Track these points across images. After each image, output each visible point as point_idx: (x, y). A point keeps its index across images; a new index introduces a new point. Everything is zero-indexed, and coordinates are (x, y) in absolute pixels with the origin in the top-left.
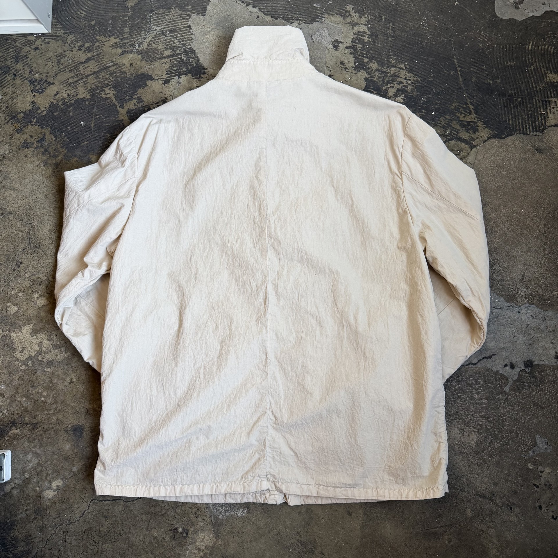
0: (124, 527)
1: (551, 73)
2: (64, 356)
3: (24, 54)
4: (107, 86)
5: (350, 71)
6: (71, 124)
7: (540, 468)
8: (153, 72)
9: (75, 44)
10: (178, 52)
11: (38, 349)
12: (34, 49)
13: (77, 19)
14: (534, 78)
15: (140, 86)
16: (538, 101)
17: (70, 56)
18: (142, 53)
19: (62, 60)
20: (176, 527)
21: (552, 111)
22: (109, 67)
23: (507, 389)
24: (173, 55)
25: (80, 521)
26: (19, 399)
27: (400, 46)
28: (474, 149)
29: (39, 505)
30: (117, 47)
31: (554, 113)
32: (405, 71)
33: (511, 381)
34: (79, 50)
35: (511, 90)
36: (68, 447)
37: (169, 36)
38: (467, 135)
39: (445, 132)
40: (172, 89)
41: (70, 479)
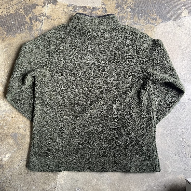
2: (9, 108)
4: (21, 8)
6: (8, 23)
7: (185, 140)
8: (38, 3)
14: (176, 0)
15: (33, 9)
16: (178, 9)
21: (183, 12)
22: (21, 2)
25: (17, 168)
28: (156, 27)
29: (1, 164)
31: (184, 12)
35: (168, 5)
36: (12, 141)
38: (153, 22)
39: (145, 21)
40: (45, 9)
41: (13, 153)
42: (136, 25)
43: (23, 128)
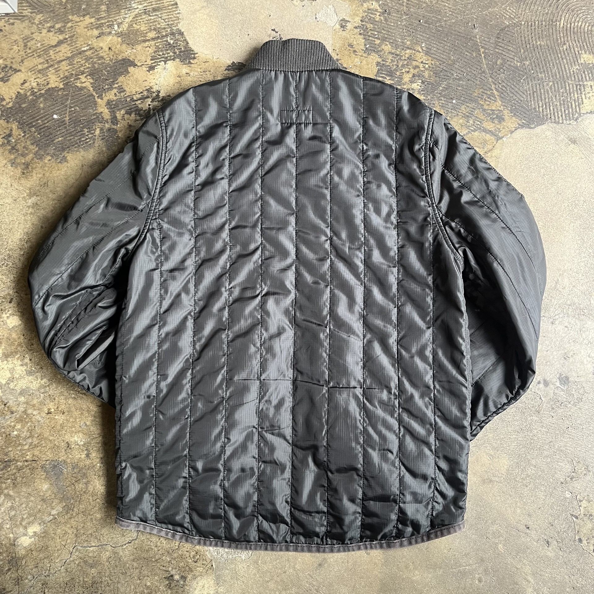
0: (113, 576)
1: (586, 53)
2: (40, 382)
4: (83, 73)
5: (360, 54)
6: (42, 118)
7: (579, 497)
8: (136, 57)
9: (43, 25)
10: (164, 34)
14: (566, 59)
15: (121, 74)
16: (571, 86)
17: (39, 38)
18: (122, 35)
19: (29, 44)
20: (172, 573)
21: (588, 96)
22: (84, 51)
23: (540, 409)
24: (158, 38)
25: (62, 571)
27: (415, 25)
28: (499, 141)
29: (14, 555)
30: (93, 29)
31: (589, 98)
32: (422, 54)
33: (544, 400)
34: (48, 31)
35: (541, 73)
36: (46, 486)
37: (153, 16)
38: (492, 125)
39: (468, 122)
40: (158, 76)
41: (49, 524)
43: (81, 447)
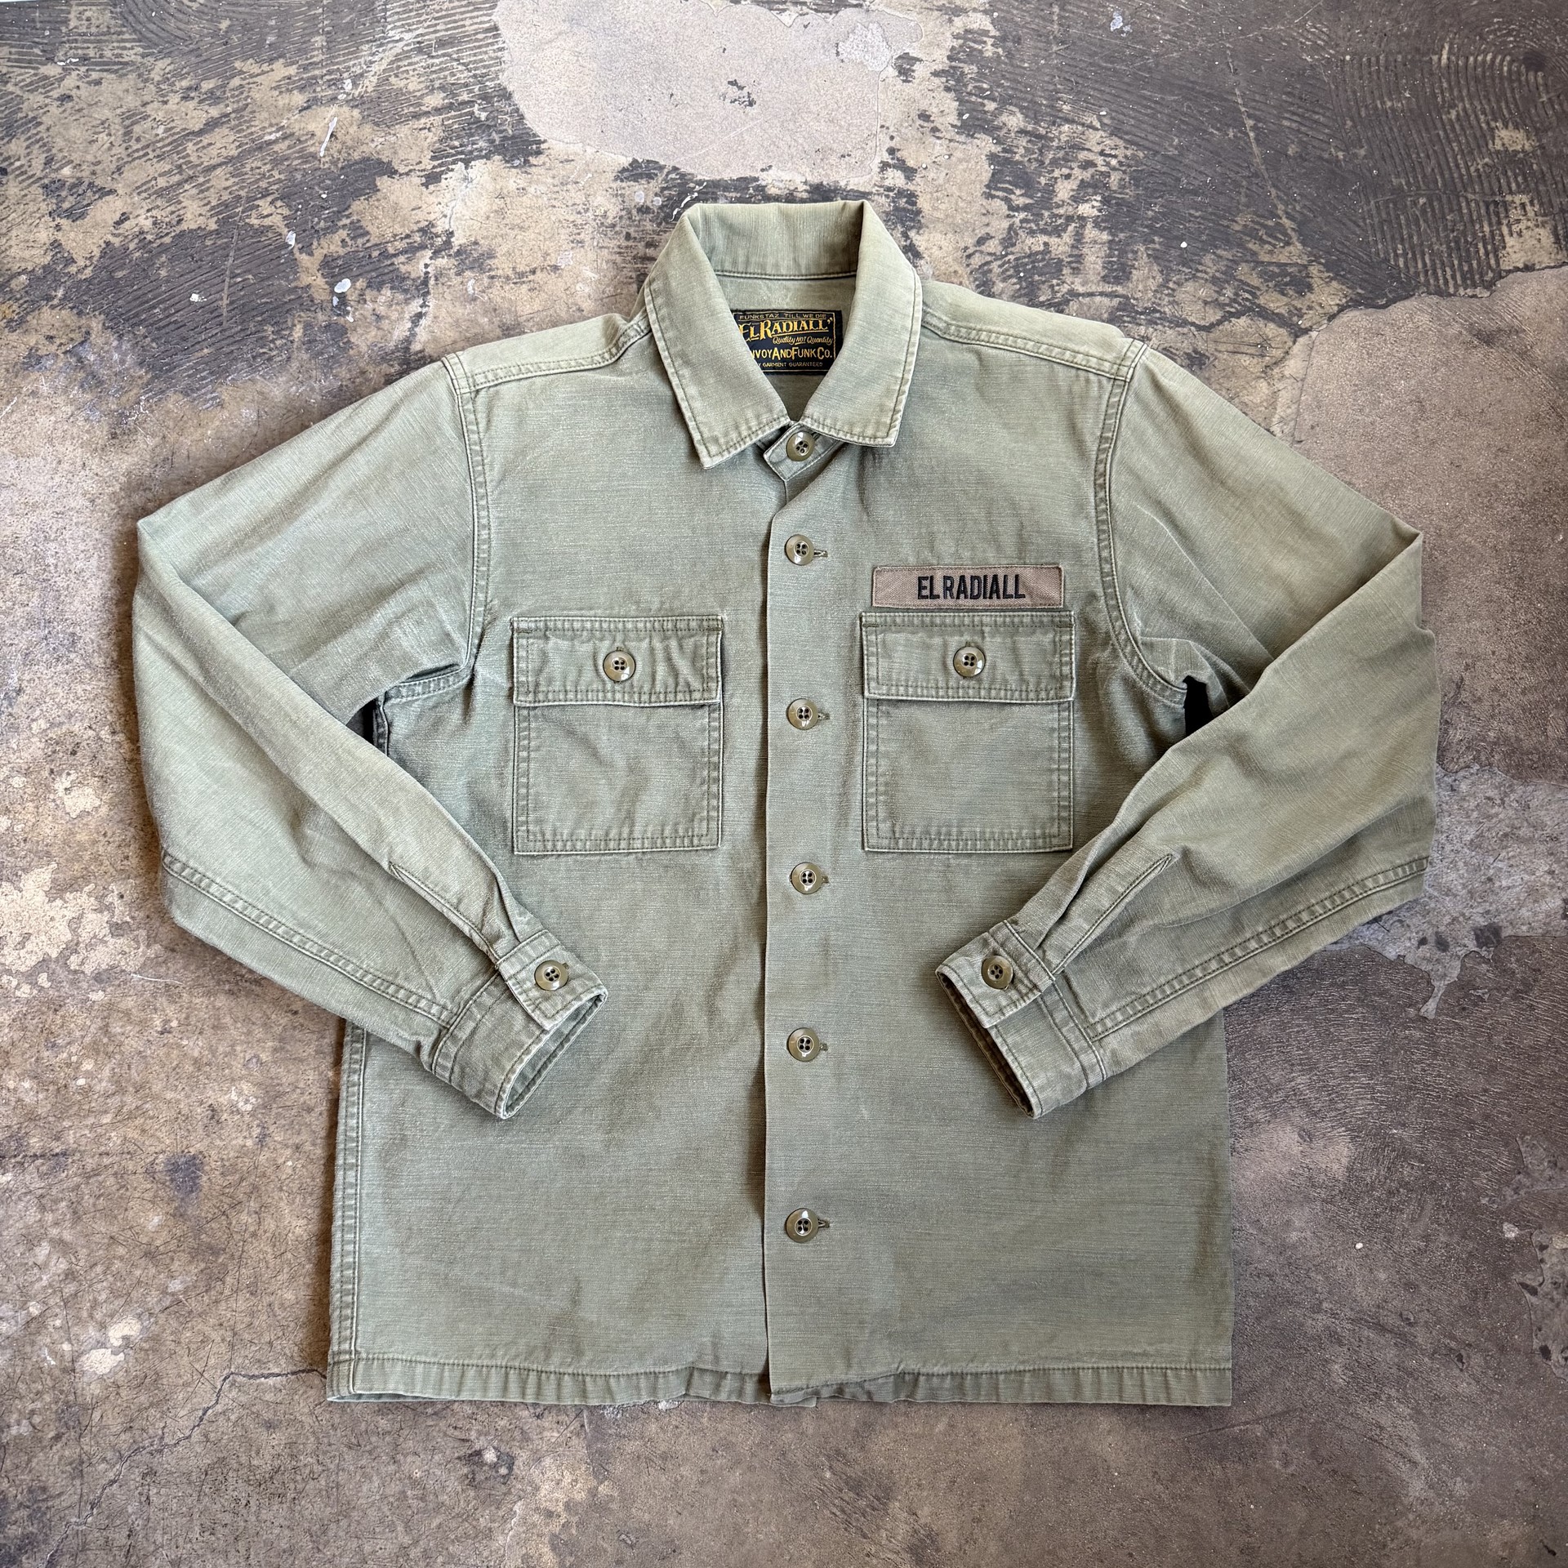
0: (325, 1453)
1: (1507, 128)
2: (144, 953)
3: (31, 115)
4: (265, 193)
5: (948, 136)
6: (163, 301)
7: (1538, 1238)
8: (395, 153)
9: (173, 84)
10: (465, 97)
11: (69, 936)
12: (58, 99)
13: (180, 16)
14: (1459, 142)
15: (357, 194)
16: (1473, 204)
17: (160, 116)
18: (363, 103)
19: (137, 129)
20: (477, 1447)
21: (1515, 228)
22: (270, 143)
23: (1430, 1008)
24: (450, 107)
25: (194, 1439)
26: (11, 1084)
27: (1083, 65)
28: (1302, 340)
29: (71, 1398)
30: (290, 91)
31: (1520, 234)
32: (1101, 133)
33: (1440, 986)
35: (1398, 176)
36: (156, 1220)
37: (438, 57)
38: (1282, 301)
39: (1220, 293)
40: (448, 196)
41: (163, 1316)
42: (1152, 322)
43: (247, 1118)
